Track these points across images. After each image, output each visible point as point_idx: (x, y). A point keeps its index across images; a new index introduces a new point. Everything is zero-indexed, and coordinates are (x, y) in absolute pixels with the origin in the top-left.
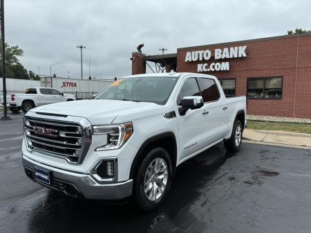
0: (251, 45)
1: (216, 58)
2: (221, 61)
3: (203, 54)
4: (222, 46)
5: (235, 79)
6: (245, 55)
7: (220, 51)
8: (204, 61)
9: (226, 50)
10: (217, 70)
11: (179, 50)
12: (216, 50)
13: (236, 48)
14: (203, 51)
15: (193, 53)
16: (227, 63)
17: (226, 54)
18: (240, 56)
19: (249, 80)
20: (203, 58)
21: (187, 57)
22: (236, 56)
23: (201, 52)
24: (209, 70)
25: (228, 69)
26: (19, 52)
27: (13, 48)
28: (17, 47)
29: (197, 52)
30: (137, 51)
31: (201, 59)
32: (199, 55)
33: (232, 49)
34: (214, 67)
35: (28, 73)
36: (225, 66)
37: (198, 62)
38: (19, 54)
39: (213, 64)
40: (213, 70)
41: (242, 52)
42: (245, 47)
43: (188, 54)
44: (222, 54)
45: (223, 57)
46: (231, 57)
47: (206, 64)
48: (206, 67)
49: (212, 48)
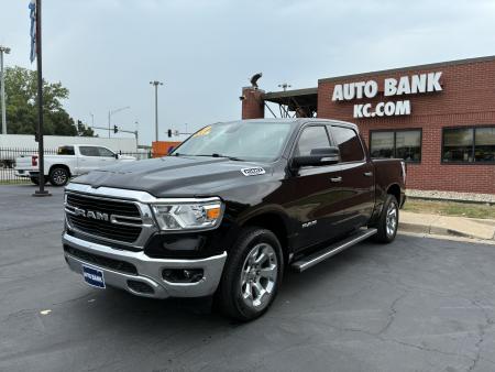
0: (449, 70)
1: (387, 93)
2: (395, 98)
3: (363, 88)
4: (397, 74)
5: (420, 129)
6: (438, 88)
7: (394, 82)
8: (365, 100)
9: (404, 80)
10: (389, 114)
11: (320, 82)
12: (387, 81)
13: (423, 76)
14: (363, 84)
15: (346, 86)
16: (407, 103)
17: (404, 86)
18: (430, 89)
19: (446, 130)
20: (364, 94)
21: (335, 93)
22: (422, 90)
23: (359, 85)
24: (373, 115)
25: (408, 112)
26: (62, 92)
27: (54, 86)
28: (59, 85)
29: (352, 85)
30: (251, 85)
31: (359, 96)
32: (356, 89)
33: (415, 78)
34: (382, 109)
35: (76, 123)
36: (403, 108)
37: (355, 101)
38: (62, 96)
39: (382, 104)
40: (381, 114)
41: (433, 82)
42: (439, 74)
43: (338, 88)
44: (397, 86)
45: (399, 93)
46: (414, 91)
47: (369, 105)
48: (369, 110)
49: (379, 77)
